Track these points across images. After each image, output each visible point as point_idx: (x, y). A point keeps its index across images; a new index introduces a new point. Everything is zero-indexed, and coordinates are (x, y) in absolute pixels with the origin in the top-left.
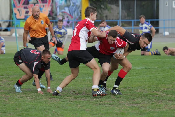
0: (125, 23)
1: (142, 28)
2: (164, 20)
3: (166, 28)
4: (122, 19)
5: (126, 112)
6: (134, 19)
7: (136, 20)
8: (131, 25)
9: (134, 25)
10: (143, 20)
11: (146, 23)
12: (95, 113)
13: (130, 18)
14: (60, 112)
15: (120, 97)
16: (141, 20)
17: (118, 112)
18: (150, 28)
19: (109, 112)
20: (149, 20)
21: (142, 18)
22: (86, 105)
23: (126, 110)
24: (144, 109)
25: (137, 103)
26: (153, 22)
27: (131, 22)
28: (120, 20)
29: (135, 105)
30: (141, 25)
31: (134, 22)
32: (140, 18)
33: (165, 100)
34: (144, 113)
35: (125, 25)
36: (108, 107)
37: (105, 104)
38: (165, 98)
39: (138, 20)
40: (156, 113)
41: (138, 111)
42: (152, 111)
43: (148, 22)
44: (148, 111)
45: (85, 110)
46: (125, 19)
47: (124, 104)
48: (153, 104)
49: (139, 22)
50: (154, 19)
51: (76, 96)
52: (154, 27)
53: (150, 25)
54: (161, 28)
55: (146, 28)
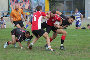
0: (68, 12)
1: (76, 15)
2: (87, 11)
3: (88, 15)
4: (66, 10)
5: (68, 58)
6: (72, 10)
7: (73, 11)
8: (71, 14)
9: (72, 14)
10: (77, 11)
11: (78, 13)
12: (52, 59)
13: (70, 10)
14: (34, 58)
15: (65, 51)
16: (76, 11)
17: (64, 58)
18: (80, 15)
19: (59, 58)
20: (80, 11)
21: (76, 10)
22: (47, 55)
23: (68, 57)
24: (77, 57)
25: (74, 54)
26: (82, 12)
27: (71, 12)
28: (65, 11)
29: (73, 55)
30: (75, 14)
31: (72, 12)
32: (75, 10)
33: (88, 52)
34: (77, 59)
35: (67, 14)
36: (59, 56)
37: (57, 54)
38: (88, 51)
39: (74, 11)
40: (83, 58)
41: (74, 58)
42: (82, 57)
43: (79, 12)
44: (79, 58)
45: (47, 57)
46: (68, 11)
47: (67, 54)
48: (82, 54)
49: (75, 12)
50: (82, 10)
51: (42, 50)
52: (82, 14)
53: (80, 14)
54: (86, 15)
55: (78, 15)
